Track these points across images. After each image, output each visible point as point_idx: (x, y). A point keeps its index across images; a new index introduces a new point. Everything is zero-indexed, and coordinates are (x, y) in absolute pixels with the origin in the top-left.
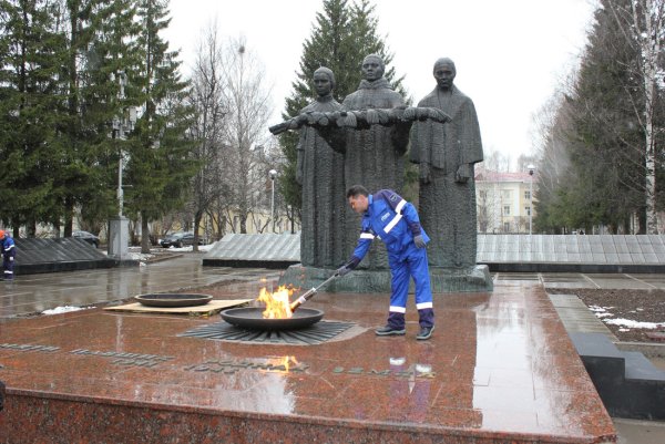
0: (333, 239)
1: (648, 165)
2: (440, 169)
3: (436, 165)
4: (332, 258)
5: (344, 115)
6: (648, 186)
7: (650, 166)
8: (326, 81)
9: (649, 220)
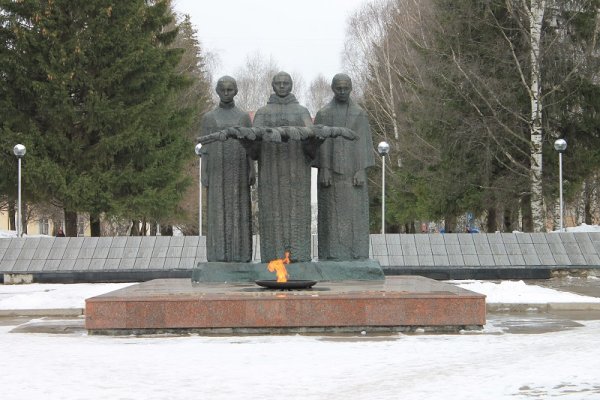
0: (241, 237)
1: (533, 137)
2: (340, 174)
3: (337, 170)
4: (240, 255)
5: (270, 131)
6: (533, 167)
7: (536, 139)
8: (231, 90)
9: (535, 214)
